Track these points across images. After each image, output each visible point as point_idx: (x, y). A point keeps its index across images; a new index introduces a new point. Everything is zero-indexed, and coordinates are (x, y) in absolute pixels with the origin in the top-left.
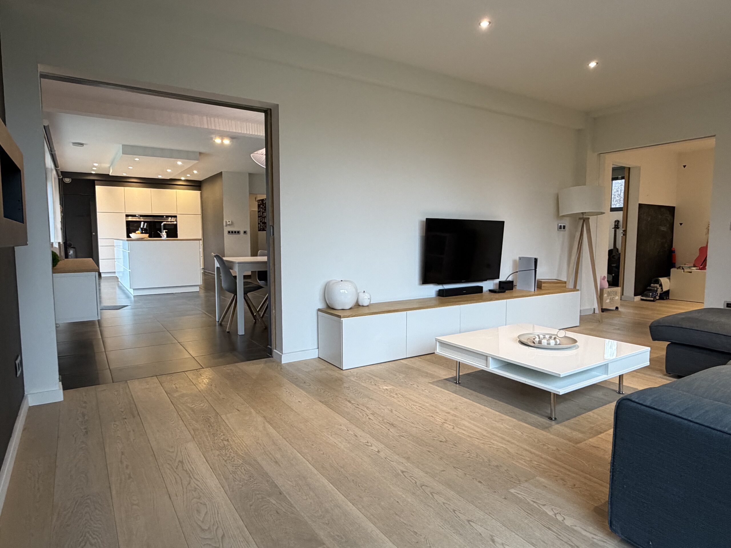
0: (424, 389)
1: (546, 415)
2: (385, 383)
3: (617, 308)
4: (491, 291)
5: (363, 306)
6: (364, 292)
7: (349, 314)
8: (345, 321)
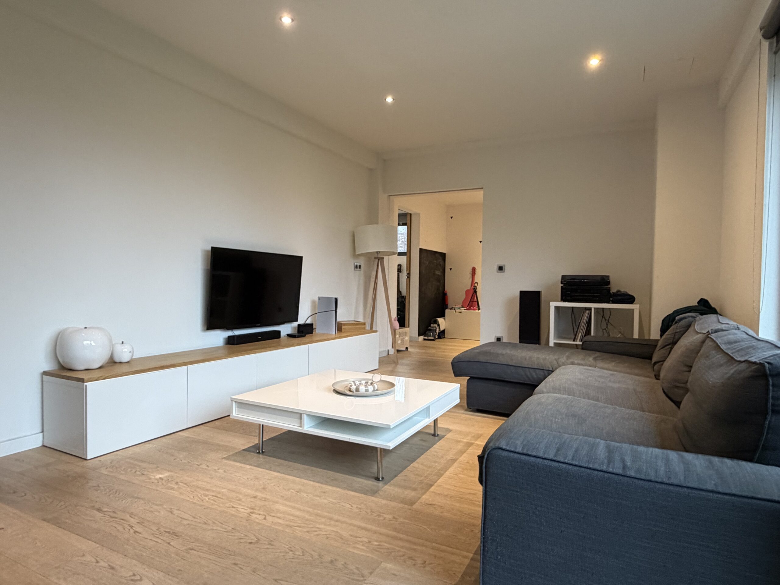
0: (216, 468)
1: (373, 475)
2: (158, 469)
3: (407, 348)
4: (289, 336)
5: (121, 363)
6: (123, 343)
7: (100, 376)
8: (89, 385)
